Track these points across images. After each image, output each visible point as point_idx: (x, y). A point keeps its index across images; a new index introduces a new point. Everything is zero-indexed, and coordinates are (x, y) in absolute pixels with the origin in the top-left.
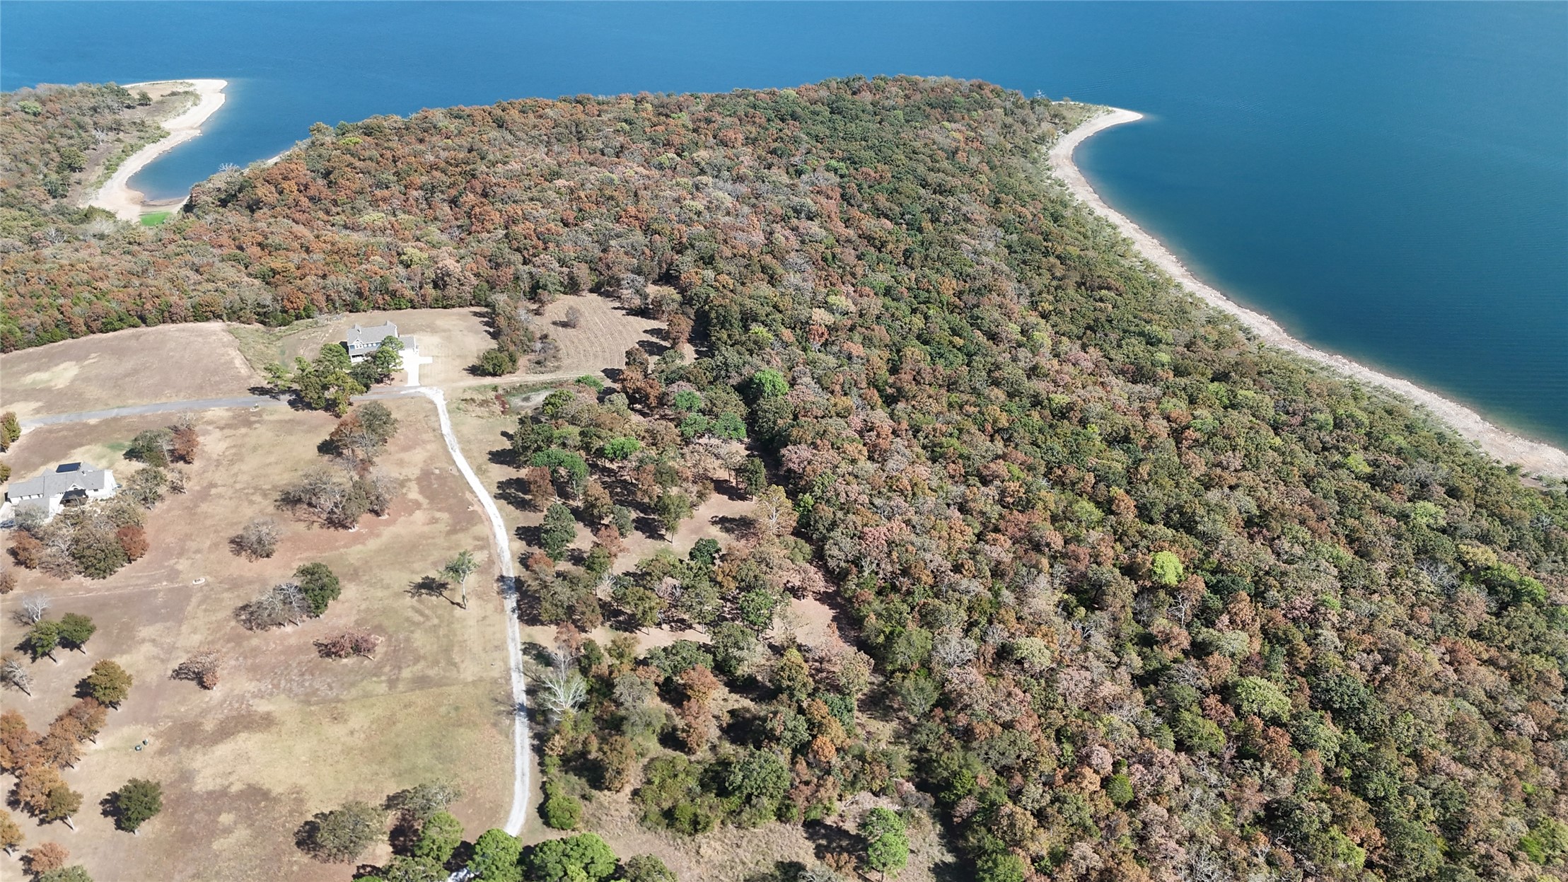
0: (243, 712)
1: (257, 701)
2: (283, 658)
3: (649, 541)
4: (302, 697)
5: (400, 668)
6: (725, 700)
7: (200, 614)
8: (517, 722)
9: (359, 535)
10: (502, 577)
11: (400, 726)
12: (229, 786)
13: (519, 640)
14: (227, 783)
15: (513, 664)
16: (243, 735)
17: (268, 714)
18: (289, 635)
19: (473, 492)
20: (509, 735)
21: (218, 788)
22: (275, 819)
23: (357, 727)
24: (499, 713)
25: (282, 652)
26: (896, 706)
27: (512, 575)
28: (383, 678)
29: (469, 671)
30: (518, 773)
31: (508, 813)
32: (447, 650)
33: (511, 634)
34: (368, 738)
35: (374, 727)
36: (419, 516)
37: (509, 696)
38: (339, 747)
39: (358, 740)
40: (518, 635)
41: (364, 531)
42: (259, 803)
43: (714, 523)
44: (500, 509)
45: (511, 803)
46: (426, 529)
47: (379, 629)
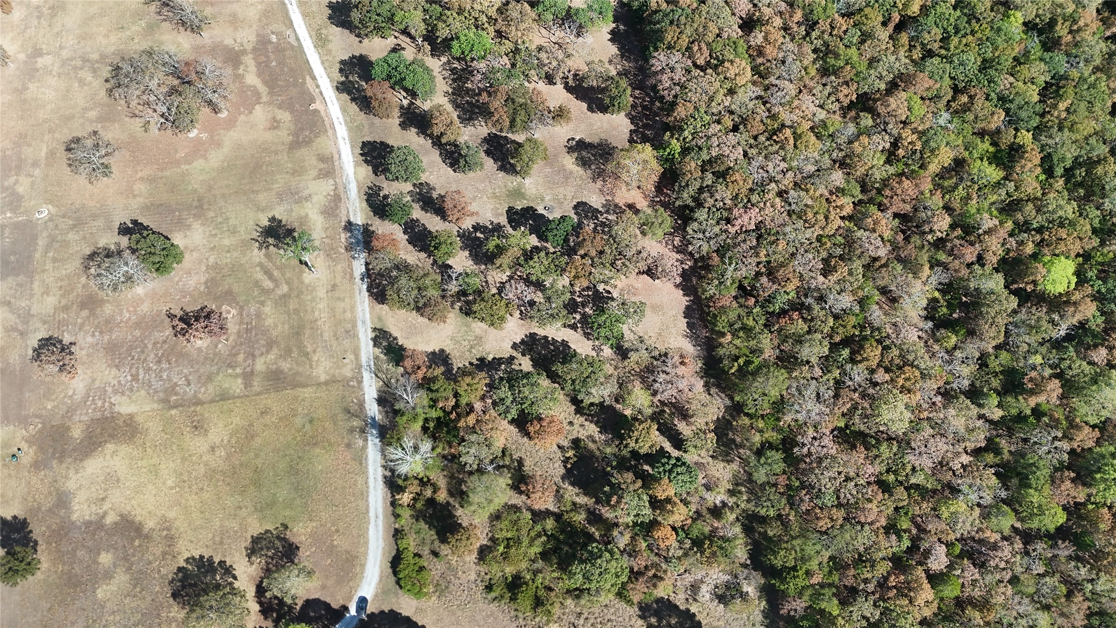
0: (108, 415)
1: (118, 397)
2: (137, 333)
3: (501, 174)
4: (162, 395)
5: (254, 357)
6: (571, 423)
7: (49, 266)
8: (370, 443)
9: (198, 141)
10: (349, 223)
11: (258, 440)
12: (103, 517)
13: (369, 325)
14: (101, 511)
15: (364, 360)
16: (110, 447)
17: (131, 416)
18: (141, 300)
19: (314, 78)
20: (360, 459)
21: (94, 518)
22: (150, 563)
23: (217, 441)
24: (352, 430)
25: (138, 325)
26: (738, 440)
27: (360, 223)
28: (238, 370)
29: (322, 368)
30: (372, 514)
31: (363, 566)
32: (297, 332)
33: (361, 314)
34: (229, 457)
35: (233, 441)
36: (260, 114)
37: (361, 404)
38: (202, 470)
39: (217, 460)
40: (368, 316)
41: (204, 136)
42: (133, 540)
43: (570, 150)
44: (344, 110)
45: (366, 554)
46: (269, 136)
47: (229, 296)
